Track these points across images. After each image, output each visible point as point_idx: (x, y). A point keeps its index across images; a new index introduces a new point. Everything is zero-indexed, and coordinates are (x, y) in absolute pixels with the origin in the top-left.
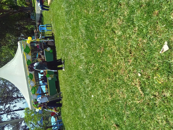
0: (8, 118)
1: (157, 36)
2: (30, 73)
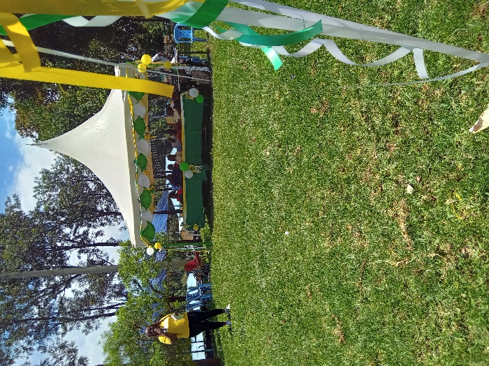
0: (80, 260)
1: (474, 79)
2: (141, 154)
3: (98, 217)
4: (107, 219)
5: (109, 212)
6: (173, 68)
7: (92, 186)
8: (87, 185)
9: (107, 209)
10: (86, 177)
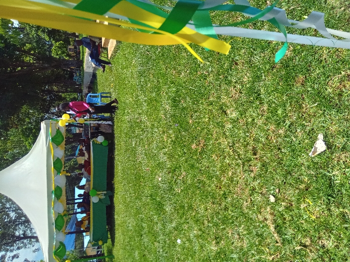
1: (304, 122)
2: (58, 186)
3: (15, 241)
4: (23, 243)
5: (25, 237)
6: (85, 122)
7: (13, 215)
8: (8, 215)
9: (24, 234)
10: (8, 208)
